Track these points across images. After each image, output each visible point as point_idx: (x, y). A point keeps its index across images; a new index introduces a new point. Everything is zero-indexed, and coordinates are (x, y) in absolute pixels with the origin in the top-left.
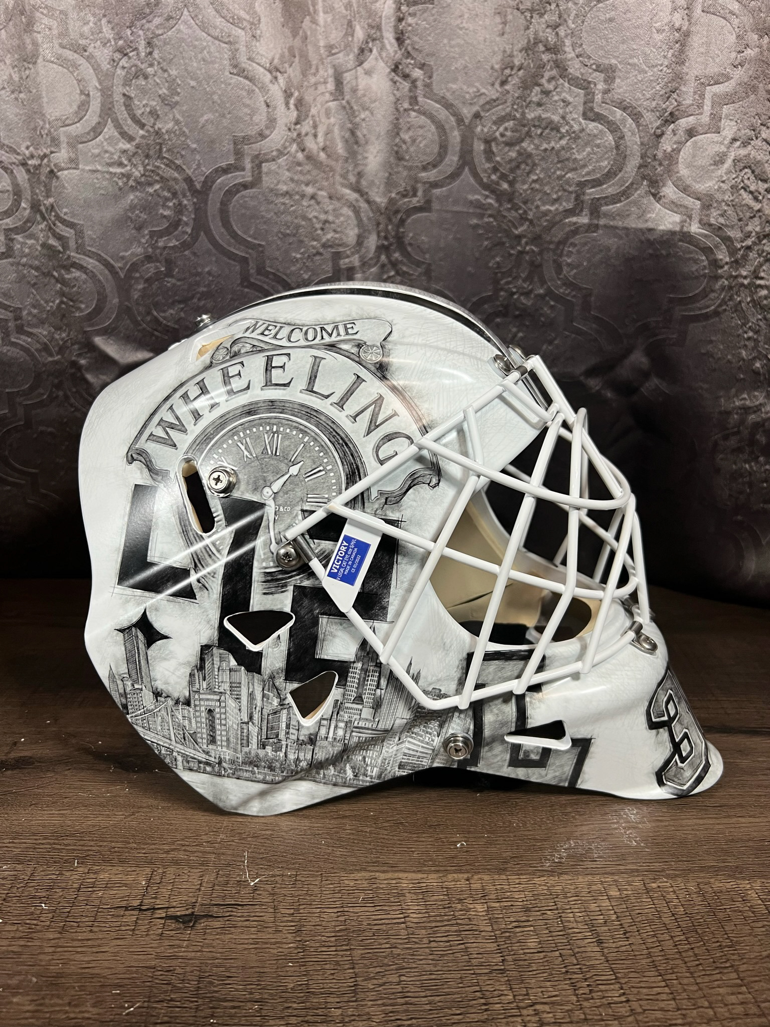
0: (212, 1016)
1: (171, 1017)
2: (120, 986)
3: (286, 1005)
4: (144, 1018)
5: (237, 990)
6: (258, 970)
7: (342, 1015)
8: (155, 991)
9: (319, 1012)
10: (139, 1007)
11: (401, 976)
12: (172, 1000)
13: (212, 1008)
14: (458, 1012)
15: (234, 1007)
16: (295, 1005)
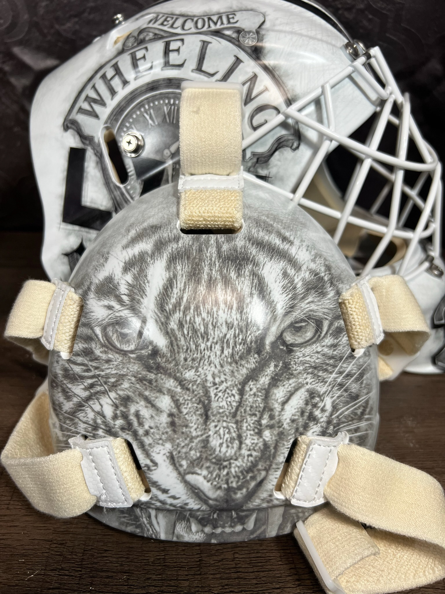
0: (92, 584)
1: (60, 584)
2: (26, 556)
3: (148, 576)
4: (41, 583)
5: (111, 562)
6: (128, 545)
7: (189, 586)
8: (51, 561)
9: (172, 583)
10: (38, 574)
11: (235, 553)
12: (62, 569)
13: (91, 577)
14: (278, 586)
15: (108, 577)
16: (154, 577)
